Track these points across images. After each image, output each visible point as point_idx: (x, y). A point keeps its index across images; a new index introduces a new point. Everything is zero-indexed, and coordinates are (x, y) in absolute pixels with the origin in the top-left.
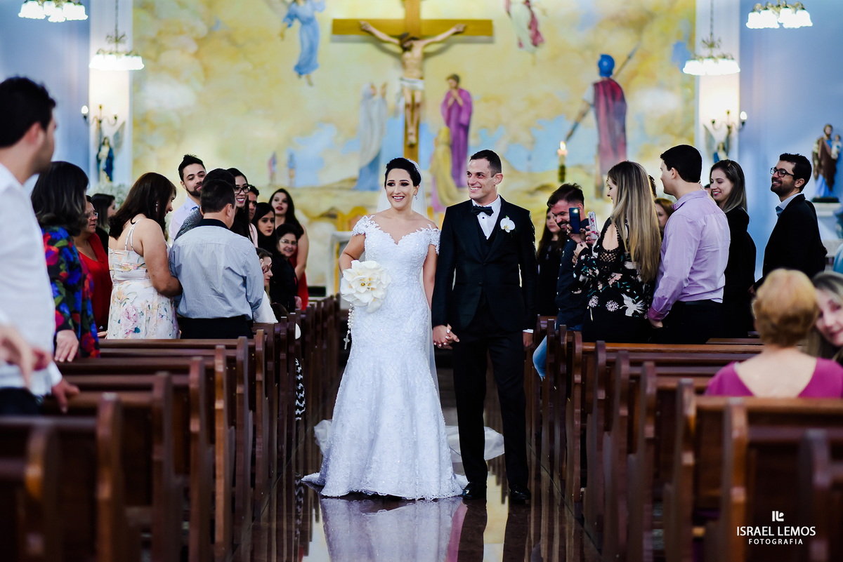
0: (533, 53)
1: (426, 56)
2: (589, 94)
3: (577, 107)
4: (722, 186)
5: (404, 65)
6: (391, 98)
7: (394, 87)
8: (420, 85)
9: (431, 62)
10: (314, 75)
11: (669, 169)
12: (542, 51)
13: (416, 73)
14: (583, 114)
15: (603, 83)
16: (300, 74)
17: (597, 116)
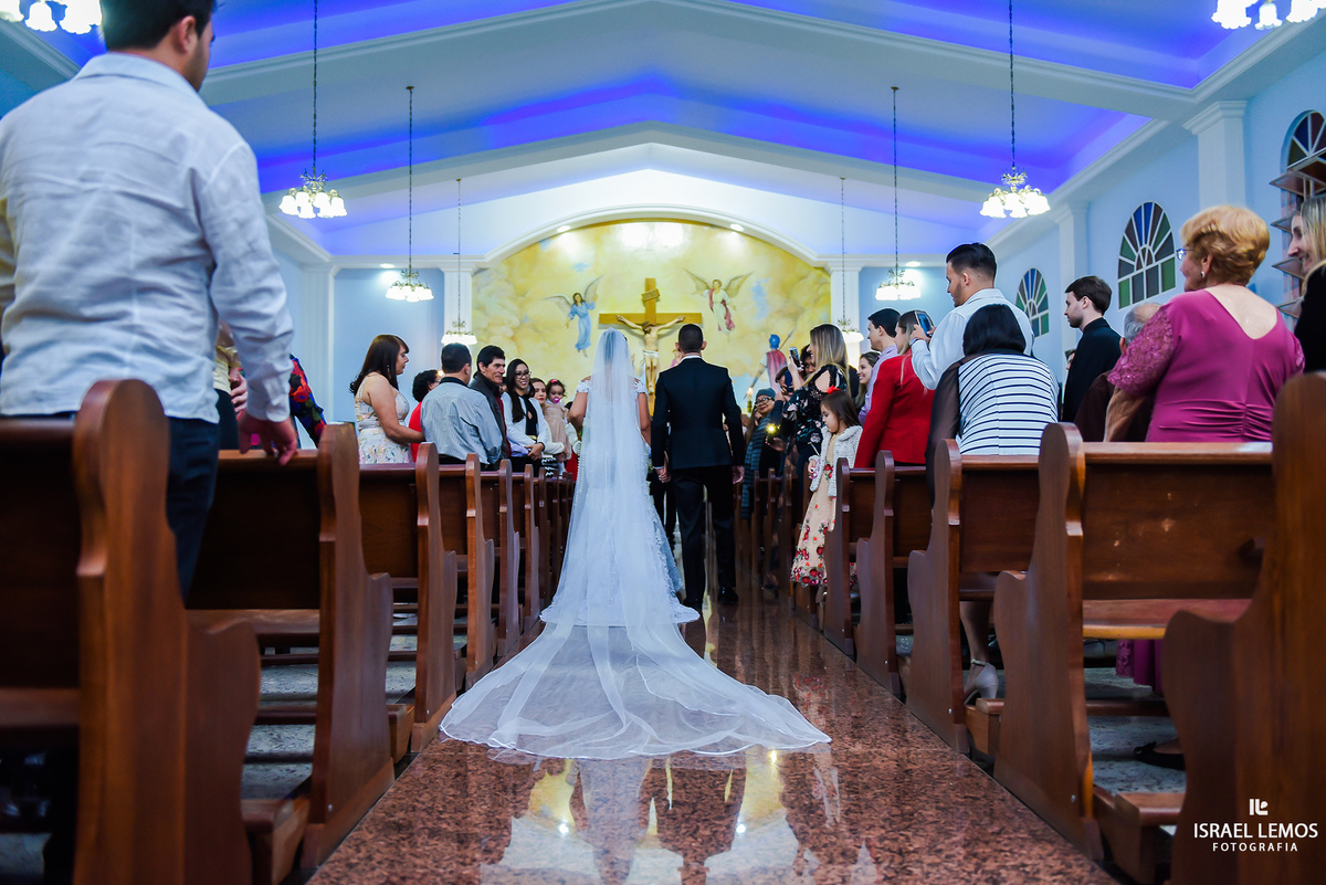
0: (728, 334)
1: (660, 337)
2: (764, 360)
3: (757, 369)
4: (865, 371)
5: (645, 342)
6: (638, 364)
7: (639, 357)
8: (656, 355)
9: (663, 341)
10: (588, 350)
11: (876, 327)
12: (734, 333)
13: (654, 347)
14: (761, 373)
15: (773, 352)
16: (579, 349)
17: (769, 373)
